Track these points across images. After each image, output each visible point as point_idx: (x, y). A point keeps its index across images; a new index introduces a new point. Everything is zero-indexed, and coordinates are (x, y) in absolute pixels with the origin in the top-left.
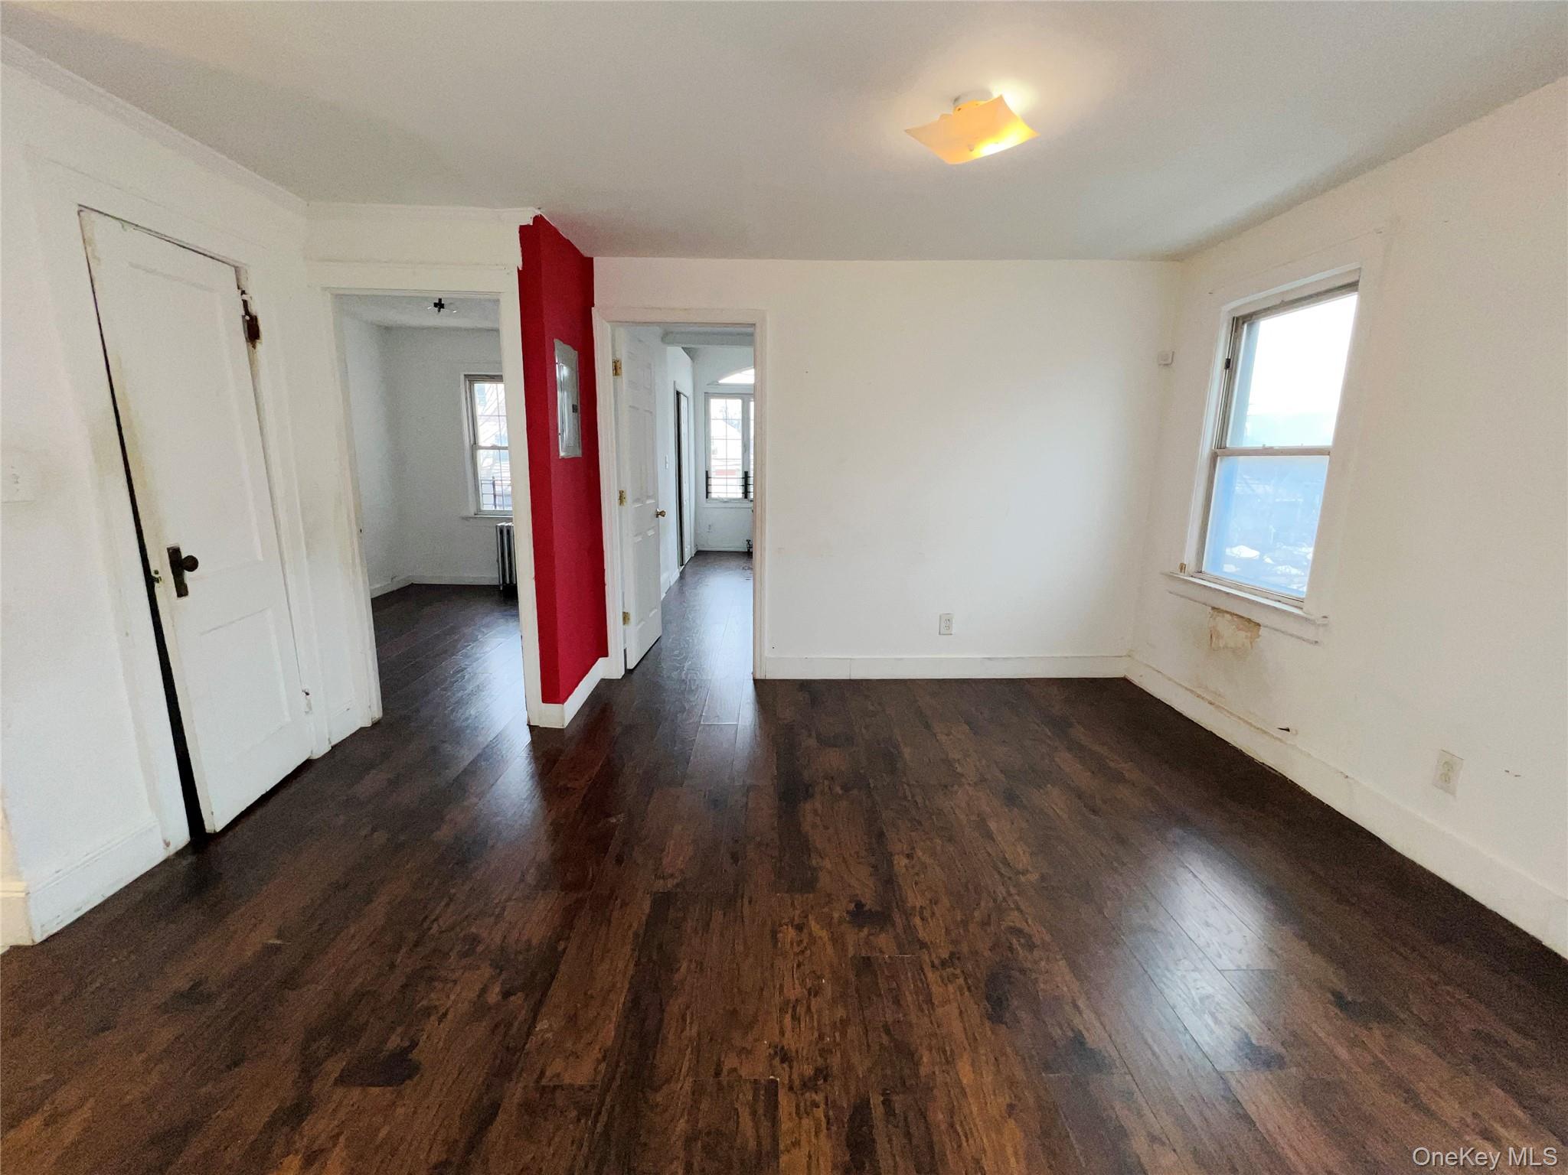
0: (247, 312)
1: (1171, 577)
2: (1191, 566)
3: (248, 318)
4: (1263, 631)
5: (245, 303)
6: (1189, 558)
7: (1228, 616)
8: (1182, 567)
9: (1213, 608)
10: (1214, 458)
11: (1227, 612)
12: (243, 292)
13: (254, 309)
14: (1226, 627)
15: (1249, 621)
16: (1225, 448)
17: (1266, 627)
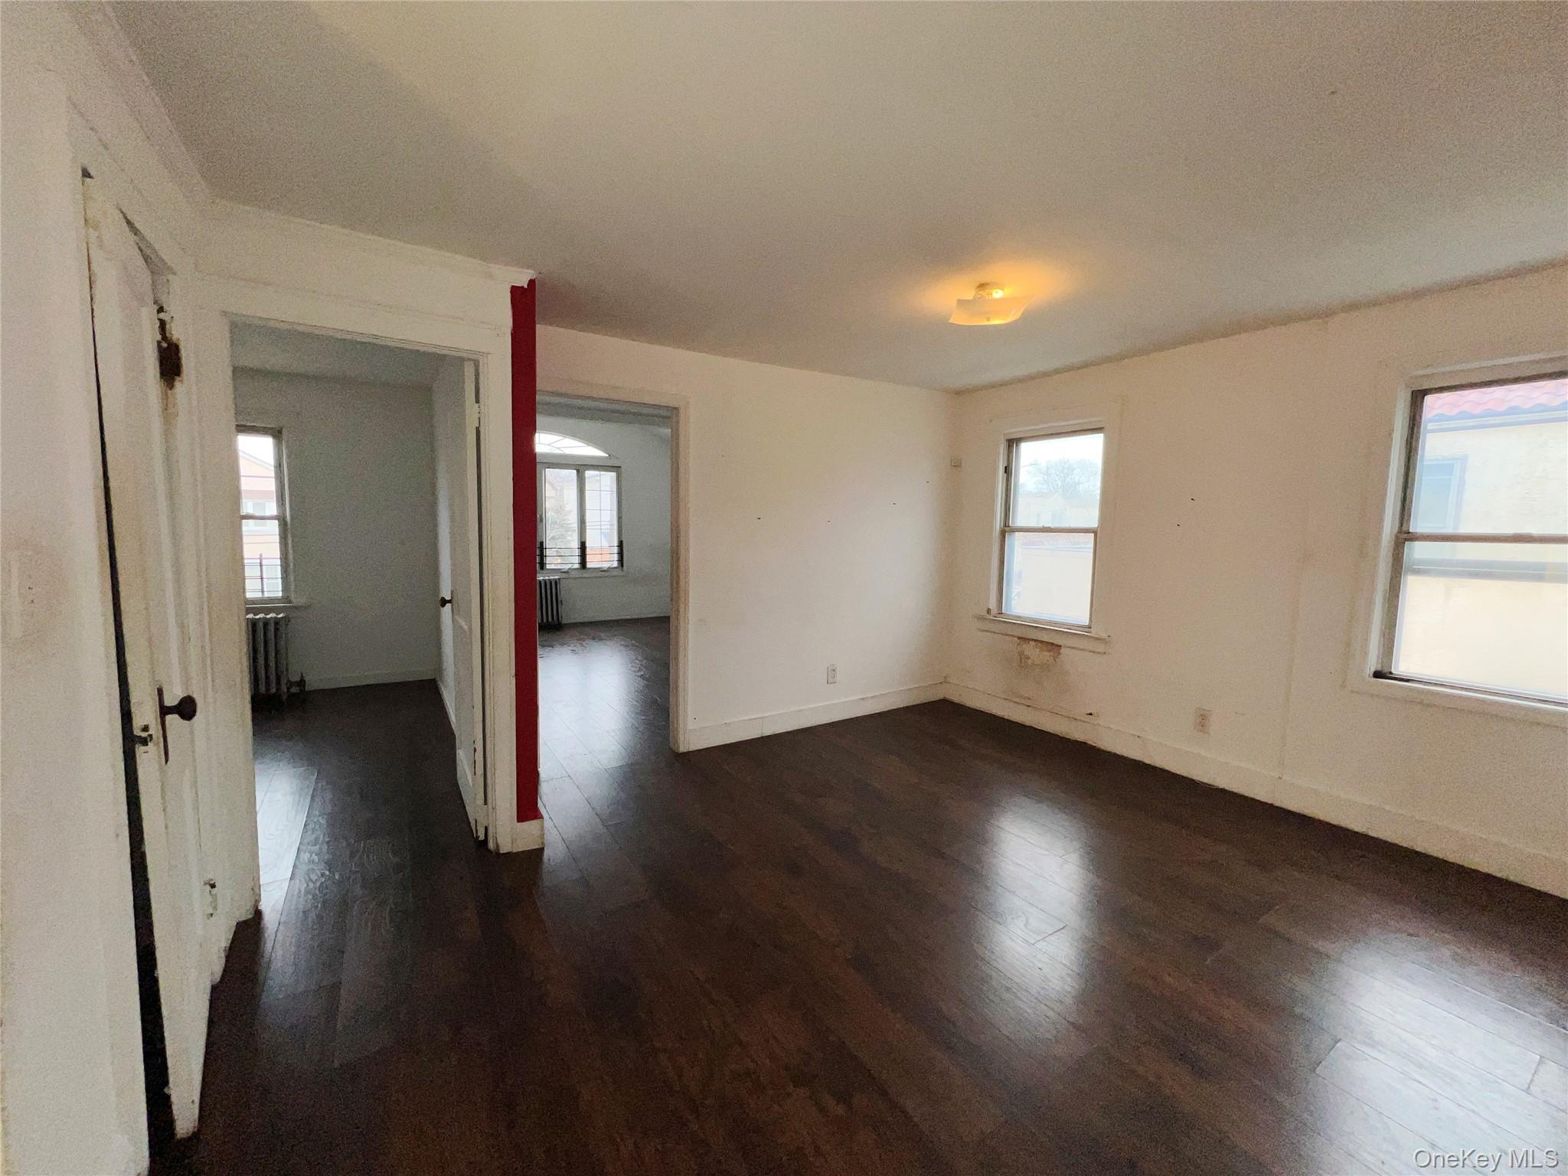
0: (164, 337)
1: (981, 618)
2: (994, 611)
3: (165, 345)
4: (1062, 650)
5: (163, 324)
6: (992, 604)
7: (1033, 643)
8: (989, 611)
9: (1019, 638)
10: (1003, 534)
11: (1032, 640)
12: (161, 310)
13: (176, 332)
14: (1032, 651)
15: (1052, 644)
16: (1009, 526)
17: (1065, 647)
